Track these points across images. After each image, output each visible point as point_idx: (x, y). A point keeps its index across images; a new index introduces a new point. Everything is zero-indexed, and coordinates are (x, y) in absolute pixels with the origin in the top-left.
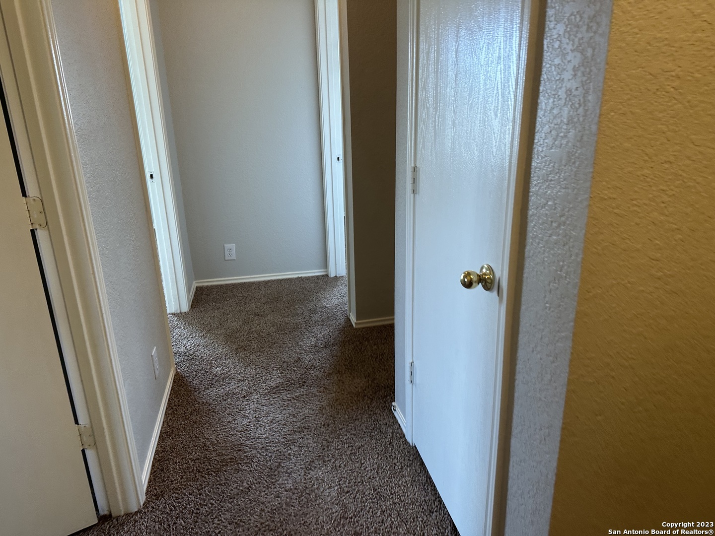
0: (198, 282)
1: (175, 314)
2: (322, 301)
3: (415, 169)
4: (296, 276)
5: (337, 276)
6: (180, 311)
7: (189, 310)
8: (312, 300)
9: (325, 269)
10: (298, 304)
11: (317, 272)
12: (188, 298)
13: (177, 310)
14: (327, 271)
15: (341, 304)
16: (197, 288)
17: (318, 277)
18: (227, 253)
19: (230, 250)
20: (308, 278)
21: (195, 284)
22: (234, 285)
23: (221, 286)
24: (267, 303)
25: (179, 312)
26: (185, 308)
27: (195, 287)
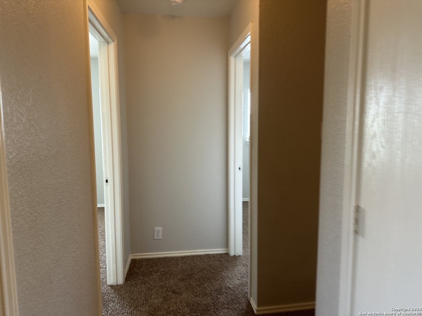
0: (133, 256)
1: (112, 287)
2: (226, 281)
3: (358, 209)
4: (205, 253)
5: (236, 255)
6: (117, 283)
7: (124, 283)
8: (218, 279)
9: (226, 248)
10: (207, 283)
11: (220, 251)
12: (124, 271)
13: (114, 283)
14: (228, 250)
15: (242, 285)
16: (132, 260)
17: (220, 255)
18: (156, 233)
19: (158, 231)
20: (214, 256)
21: (131, 257)
22: (159, 259)
23: (149, 260)
24: (182, 280)
25: (115, 284)
26: (121, 281)
27: (130, 260)
